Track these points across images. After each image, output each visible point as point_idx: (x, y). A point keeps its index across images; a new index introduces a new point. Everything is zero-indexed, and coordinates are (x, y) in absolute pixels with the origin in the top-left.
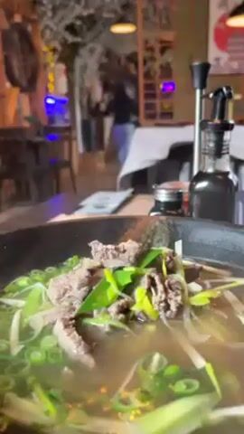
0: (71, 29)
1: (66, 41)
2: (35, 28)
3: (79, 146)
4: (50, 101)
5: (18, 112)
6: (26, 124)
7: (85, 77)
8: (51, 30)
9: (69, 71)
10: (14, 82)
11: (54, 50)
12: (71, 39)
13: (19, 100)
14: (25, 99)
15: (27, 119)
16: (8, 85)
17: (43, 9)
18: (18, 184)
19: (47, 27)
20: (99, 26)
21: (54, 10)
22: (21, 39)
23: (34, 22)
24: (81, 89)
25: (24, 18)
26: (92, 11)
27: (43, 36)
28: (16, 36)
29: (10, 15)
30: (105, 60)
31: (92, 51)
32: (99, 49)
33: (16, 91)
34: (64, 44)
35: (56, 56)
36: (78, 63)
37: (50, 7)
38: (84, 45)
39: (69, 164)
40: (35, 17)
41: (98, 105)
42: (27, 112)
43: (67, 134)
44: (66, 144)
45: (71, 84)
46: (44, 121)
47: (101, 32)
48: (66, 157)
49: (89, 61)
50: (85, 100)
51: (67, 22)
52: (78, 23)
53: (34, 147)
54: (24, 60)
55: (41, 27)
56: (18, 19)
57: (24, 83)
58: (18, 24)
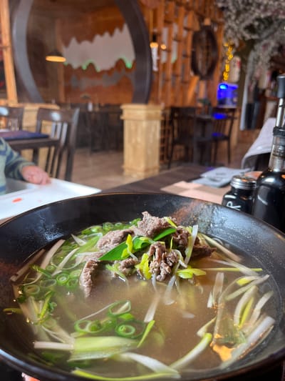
0: (250, 28)
1: (244, 37)
2: (220, 30)
3: (241, 123)
4: (223, 87)
5: (196, 95)
6: (200, 105)
7: (256, 67)
8: (233, 29)
9: (244, 63)
10: (196, 72)
11: (233, 46)
12: (248, 36)
13: (198, 85)
14: (203, 85)
15: (201, 101)
16: (192, 74)
17: (229, 13)
18: (187, 149)
19: (229, 27)
20: (275, 25)
21: (238, 14)
22: (207, 38)
23: (220, 24)
24: (251, 77)
25: (213, 22)
26: (269, 14)
27: (225, 35)
28: (204, 35)
29: (201, 19)
30: (276, 53)
31: (265, 46)
32: (273, 44)
33: (196, 79)
34: (243, 40)
35: (234, 51)
36: (252, 55)
37: (234, 11)
38: (259, 41)
40: (221, 20)
42: (202, 95)
43: (231, 114)
44: (229, 122)
45: (242, 73)
46: (215, 104)
47: (276, 30)
48: (226, 133)
49: (262, 55)
50: (252, 87)
51: (247, 23)
52: (256, 24)
53: (204, 123)
54: (208, 54)
55: (225, 27)
56: (207, 22)
57: (205, 72)
58: (207, 26)
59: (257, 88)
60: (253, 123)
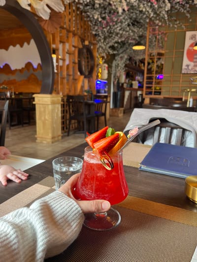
0: (112, 48)
1: (109, 53)
2: (94, 48)
3: (111, 105)
4: (98, 82)
5: (82, 87)
6: (86, 94)
7: (117, 70)
8: (102, 48)
9: (109, 68)
10: (82, 73)
11: (103, 57)
12: (111, 52)
13: (83, 81)
14: (86, 81)
15: (86, 91)
16: (79, 73)
17: (99, 38)
18: (79, 122)
19: (100, 46)
20: (127, 45)
21: (105, 39)
22: (87, 52)
23: (94, 45)
24: (114, 77)
25: (89, 42)
26: (123, 39)
27: (98, 51)
28: (85, 51)
29: (83, 41)
30: (128, 62)
31: (122, 58)
32: (126, 57)
33: (82, 77)
34: (108, 55)
35: (104, 60)
36: (114, 63)
37: (103, 37)
38: (118, 55)
39: (104, 114)
40: (95, 42)
41: (123, 84)
42: (86, 88)
43: (105, 99)
44: (104, 105)
45: (109, 74)
46: (95, 93)
47: (127, 49)
48: (103, 111)
49: (120, 63)
50: (116, 83)
51: (111, 44)
52: (116, 45)
53: (89, 105)
54: (88, 62)
55: (98, 46)
56: (87, 43)
57: (87, 73)
58: (87, 45)
59: (118, 83)
60: (118, 104)
